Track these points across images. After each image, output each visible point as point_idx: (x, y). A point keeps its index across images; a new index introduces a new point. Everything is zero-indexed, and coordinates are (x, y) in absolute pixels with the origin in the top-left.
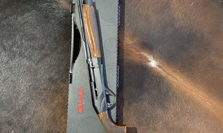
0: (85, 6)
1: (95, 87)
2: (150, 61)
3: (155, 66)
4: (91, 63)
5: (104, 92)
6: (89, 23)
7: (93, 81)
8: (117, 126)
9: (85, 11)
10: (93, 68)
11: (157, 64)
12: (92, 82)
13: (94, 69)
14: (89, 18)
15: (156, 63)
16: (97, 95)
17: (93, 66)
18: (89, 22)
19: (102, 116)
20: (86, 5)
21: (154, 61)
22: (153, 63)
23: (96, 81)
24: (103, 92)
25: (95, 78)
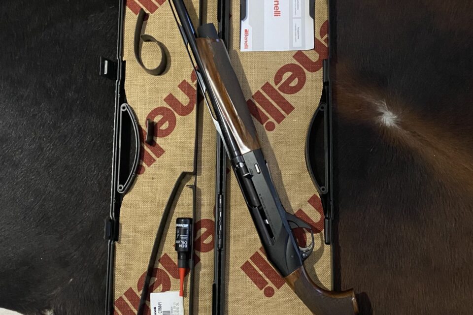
0: (201, 43)
1: (264, 218)
2: (381, 114)
3: (393, 125)
4: (241, 165)
5: (286, 224)
6: (219, 77)
7: (257, 205)
8: (333, 297)
9: (202, 53)
10: (250, 177)
11: (398, 120)
12: (255, 207)
13: (252, 178)
14: (214, 66)
15: (396, 117)
16: (271, 235)
17: (248, 172)
18: (218, 74)
19: (295, 280)
20: (202, 39)
21: (391, 114)
22: (388, 119)
23: (262, 204)
24: (283, 224)
25: (260, 197)
